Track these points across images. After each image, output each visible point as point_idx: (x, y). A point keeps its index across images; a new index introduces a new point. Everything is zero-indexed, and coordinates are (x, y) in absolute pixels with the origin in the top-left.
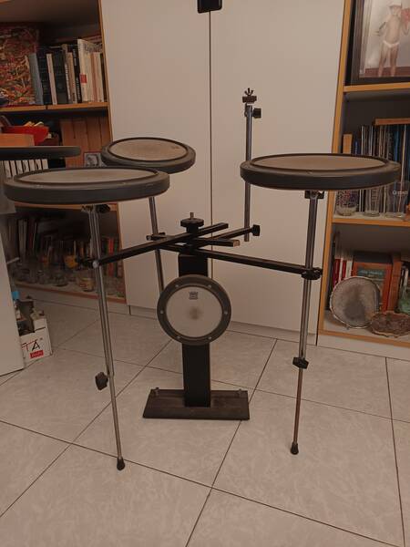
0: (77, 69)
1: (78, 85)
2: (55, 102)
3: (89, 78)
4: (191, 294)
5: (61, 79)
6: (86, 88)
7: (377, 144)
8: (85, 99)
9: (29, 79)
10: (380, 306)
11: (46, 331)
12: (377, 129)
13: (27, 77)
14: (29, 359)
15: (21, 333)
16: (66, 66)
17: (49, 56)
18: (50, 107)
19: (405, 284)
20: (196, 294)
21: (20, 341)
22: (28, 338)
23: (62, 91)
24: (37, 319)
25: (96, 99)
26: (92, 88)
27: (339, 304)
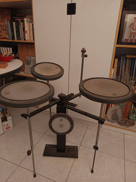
0: (24, 28)
1: (24, 34)
2: (16, 39)
3: (28, 32)
4: (60, 120)
5: (18, 31)
6: (27, 35)
7: (126, 63)
8: (26, 39)
9: (7, 29)
10: (123, 116)
11: (11, 120)
12: (126, 58)
13: (6, 28)
14: (5, 130)
15: (3, 121)
16: (20, 27)
17: (14, 23)
18: (14, 41)
19: (132, 109)
20: (62, 120)
21: (2, 124)
22: (5, 123)
23: (18, 35)
24: (9, 117)
25: (30, 39)
26: (29, 35)
27: (110, 115)
